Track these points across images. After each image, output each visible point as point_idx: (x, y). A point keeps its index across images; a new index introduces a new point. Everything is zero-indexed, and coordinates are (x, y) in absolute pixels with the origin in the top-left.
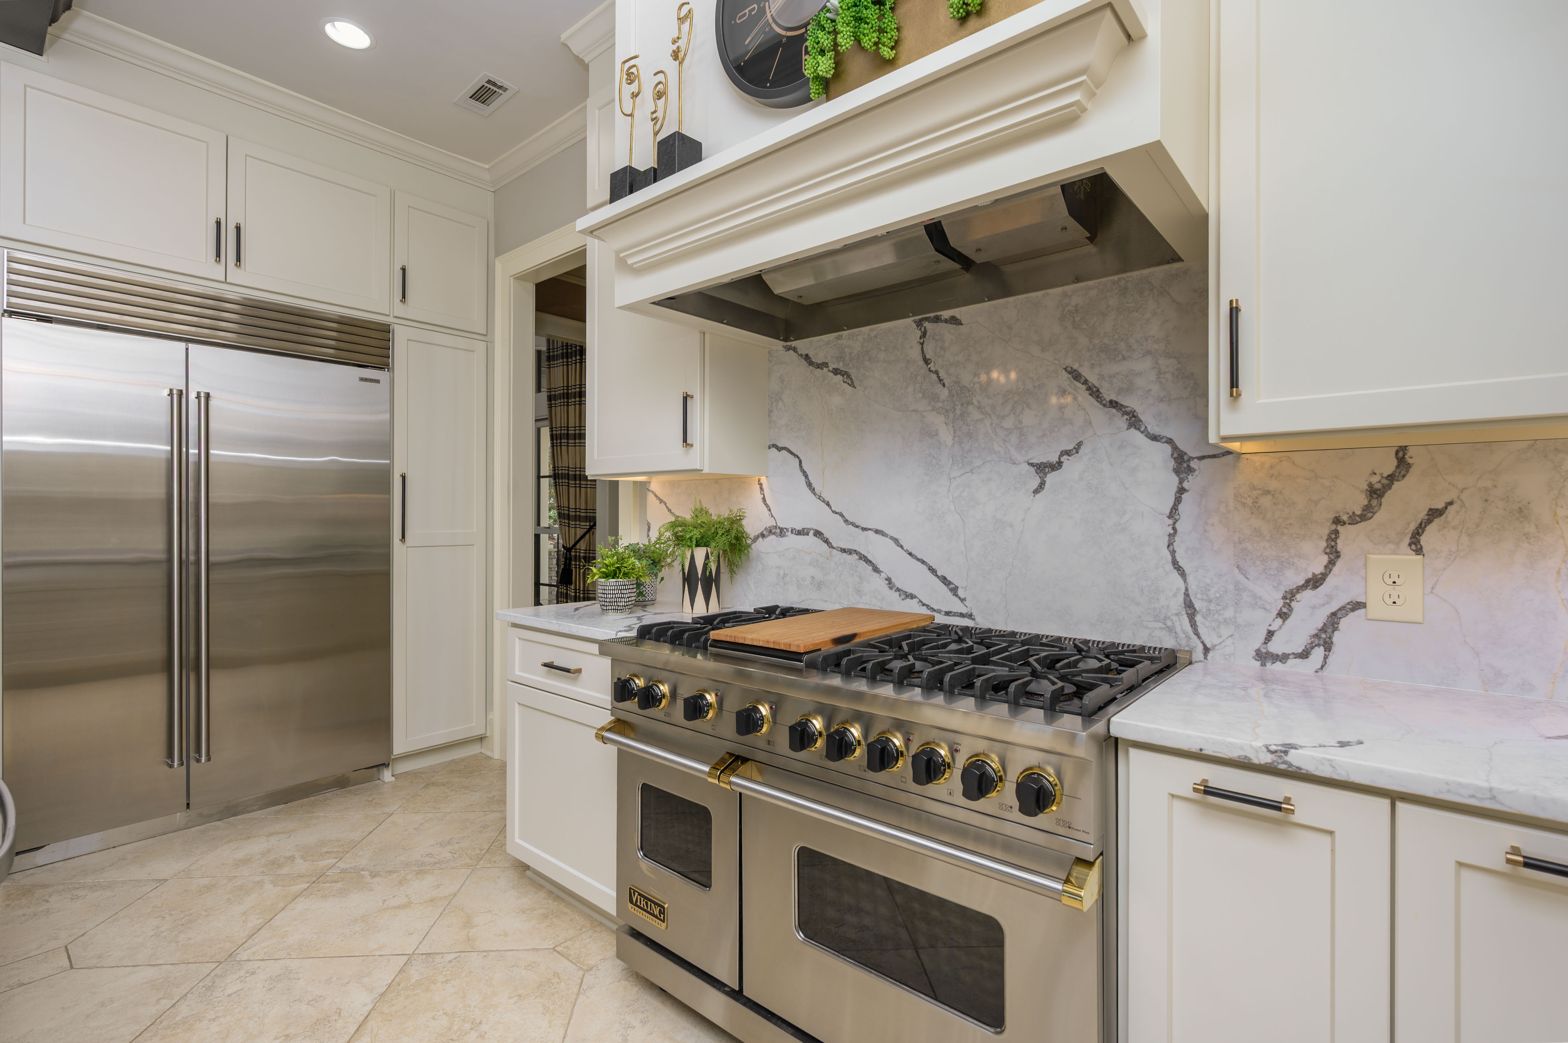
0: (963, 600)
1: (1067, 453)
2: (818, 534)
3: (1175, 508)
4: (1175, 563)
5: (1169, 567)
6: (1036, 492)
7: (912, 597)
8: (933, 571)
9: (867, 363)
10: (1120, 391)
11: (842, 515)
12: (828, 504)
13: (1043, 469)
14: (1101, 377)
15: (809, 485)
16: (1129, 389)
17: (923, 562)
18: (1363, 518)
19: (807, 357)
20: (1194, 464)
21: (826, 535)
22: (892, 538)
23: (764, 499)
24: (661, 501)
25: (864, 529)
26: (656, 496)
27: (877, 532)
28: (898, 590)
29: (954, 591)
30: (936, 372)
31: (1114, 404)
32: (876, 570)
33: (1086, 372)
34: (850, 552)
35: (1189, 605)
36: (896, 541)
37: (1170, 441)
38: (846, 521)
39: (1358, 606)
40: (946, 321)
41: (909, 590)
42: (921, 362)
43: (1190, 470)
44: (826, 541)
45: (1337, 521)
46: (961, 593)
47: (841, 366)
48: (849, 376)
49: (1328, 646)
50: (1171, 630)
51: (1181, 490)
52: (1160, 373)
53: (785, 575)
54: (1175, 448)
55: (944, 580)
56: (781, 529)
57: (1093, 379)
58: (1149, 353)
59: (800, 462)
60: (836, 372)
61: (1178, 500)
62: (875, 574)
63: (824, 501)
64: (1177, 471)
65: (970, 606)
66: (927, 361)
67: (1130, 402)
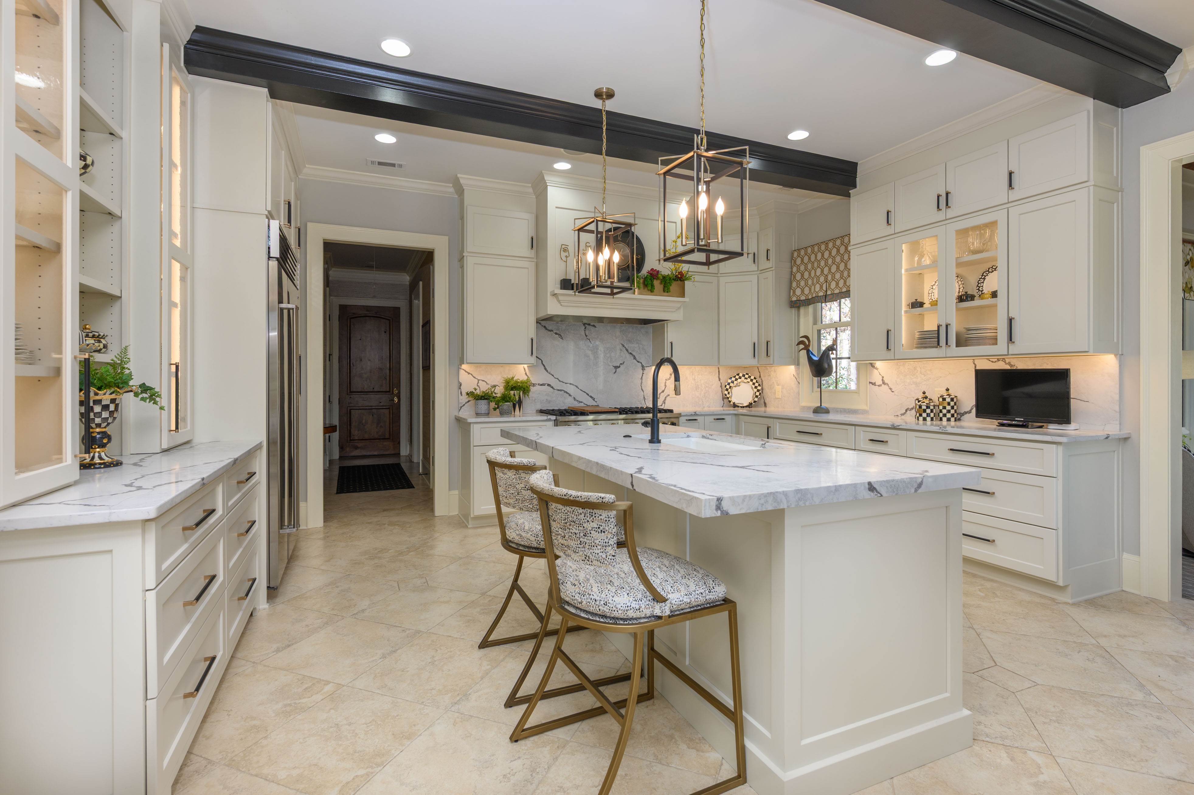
0: (596, 402)
1: (621, 364)
2: (549, 385)
3: (642, 377)
4: (642, 389)
5: (641, 390)
6: (614, 373)
7: (582, 402)
8: (588, 394)
9: (567, 333)
10: (632, 351)
11: (558, 379)
12: (553, 375)
13: (616, 367)
14: (628, 347)
15: (546, 369)
16: (634, 351)
17: (585, 392)
18: (669, 379)
19: (545, 327)
20: (645, 368)
21: (552, 385)
22: (575, 386)
23: (526, 374)
24: (469, 373)
25: (566, 383)
26: (465, 371)
27: (570, 384)
28: (577, 401)
29: (594, 399)
30: (589, 339)
31: (631, 353)
32: (570, 395)
33: (625, 345)
34: (561, 390)
35: (644, 398)
36: (577, 386)
37: (641, 363)
38: (560, 381)
39: (669, 395)
40: (592, 326)
41: (581, 400)
42: (585, 336)
43: (645, 369)
44: (552, 387)
45: (666, 380)
46: (596, 400)
47: (558, 332)
48: (561, 336)
49: (665, 403)
50: (641, 403)
51: (643, 373)
52: (639, 348)
53: (535, 399)
54: (642, 364)
55: (591, 397)
56: (534, 384)
57: (627, 347)
58: (637, 343)
59: (542, 361)
60: (556, 333)
61: (642, 375)
62: (570, 397)
63: (551, 374)
64: (642, 369)
65: (599, 403)
66: (586, 336)
67: (634, 353)
